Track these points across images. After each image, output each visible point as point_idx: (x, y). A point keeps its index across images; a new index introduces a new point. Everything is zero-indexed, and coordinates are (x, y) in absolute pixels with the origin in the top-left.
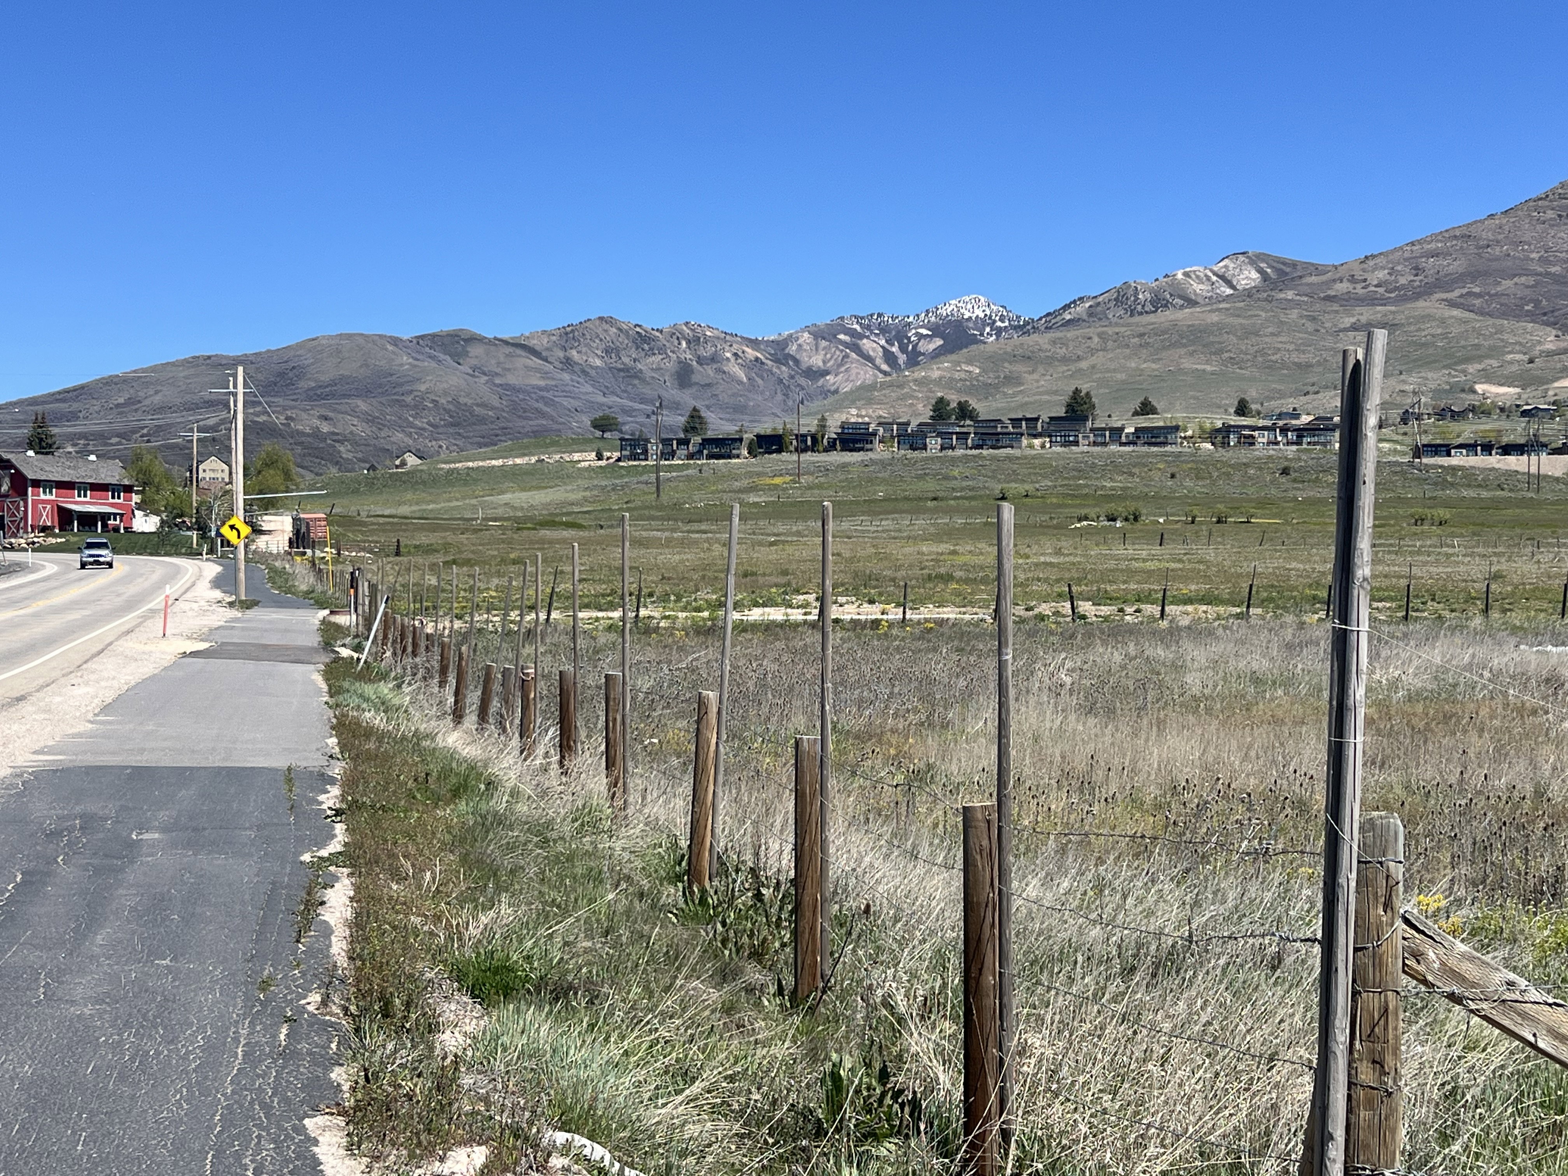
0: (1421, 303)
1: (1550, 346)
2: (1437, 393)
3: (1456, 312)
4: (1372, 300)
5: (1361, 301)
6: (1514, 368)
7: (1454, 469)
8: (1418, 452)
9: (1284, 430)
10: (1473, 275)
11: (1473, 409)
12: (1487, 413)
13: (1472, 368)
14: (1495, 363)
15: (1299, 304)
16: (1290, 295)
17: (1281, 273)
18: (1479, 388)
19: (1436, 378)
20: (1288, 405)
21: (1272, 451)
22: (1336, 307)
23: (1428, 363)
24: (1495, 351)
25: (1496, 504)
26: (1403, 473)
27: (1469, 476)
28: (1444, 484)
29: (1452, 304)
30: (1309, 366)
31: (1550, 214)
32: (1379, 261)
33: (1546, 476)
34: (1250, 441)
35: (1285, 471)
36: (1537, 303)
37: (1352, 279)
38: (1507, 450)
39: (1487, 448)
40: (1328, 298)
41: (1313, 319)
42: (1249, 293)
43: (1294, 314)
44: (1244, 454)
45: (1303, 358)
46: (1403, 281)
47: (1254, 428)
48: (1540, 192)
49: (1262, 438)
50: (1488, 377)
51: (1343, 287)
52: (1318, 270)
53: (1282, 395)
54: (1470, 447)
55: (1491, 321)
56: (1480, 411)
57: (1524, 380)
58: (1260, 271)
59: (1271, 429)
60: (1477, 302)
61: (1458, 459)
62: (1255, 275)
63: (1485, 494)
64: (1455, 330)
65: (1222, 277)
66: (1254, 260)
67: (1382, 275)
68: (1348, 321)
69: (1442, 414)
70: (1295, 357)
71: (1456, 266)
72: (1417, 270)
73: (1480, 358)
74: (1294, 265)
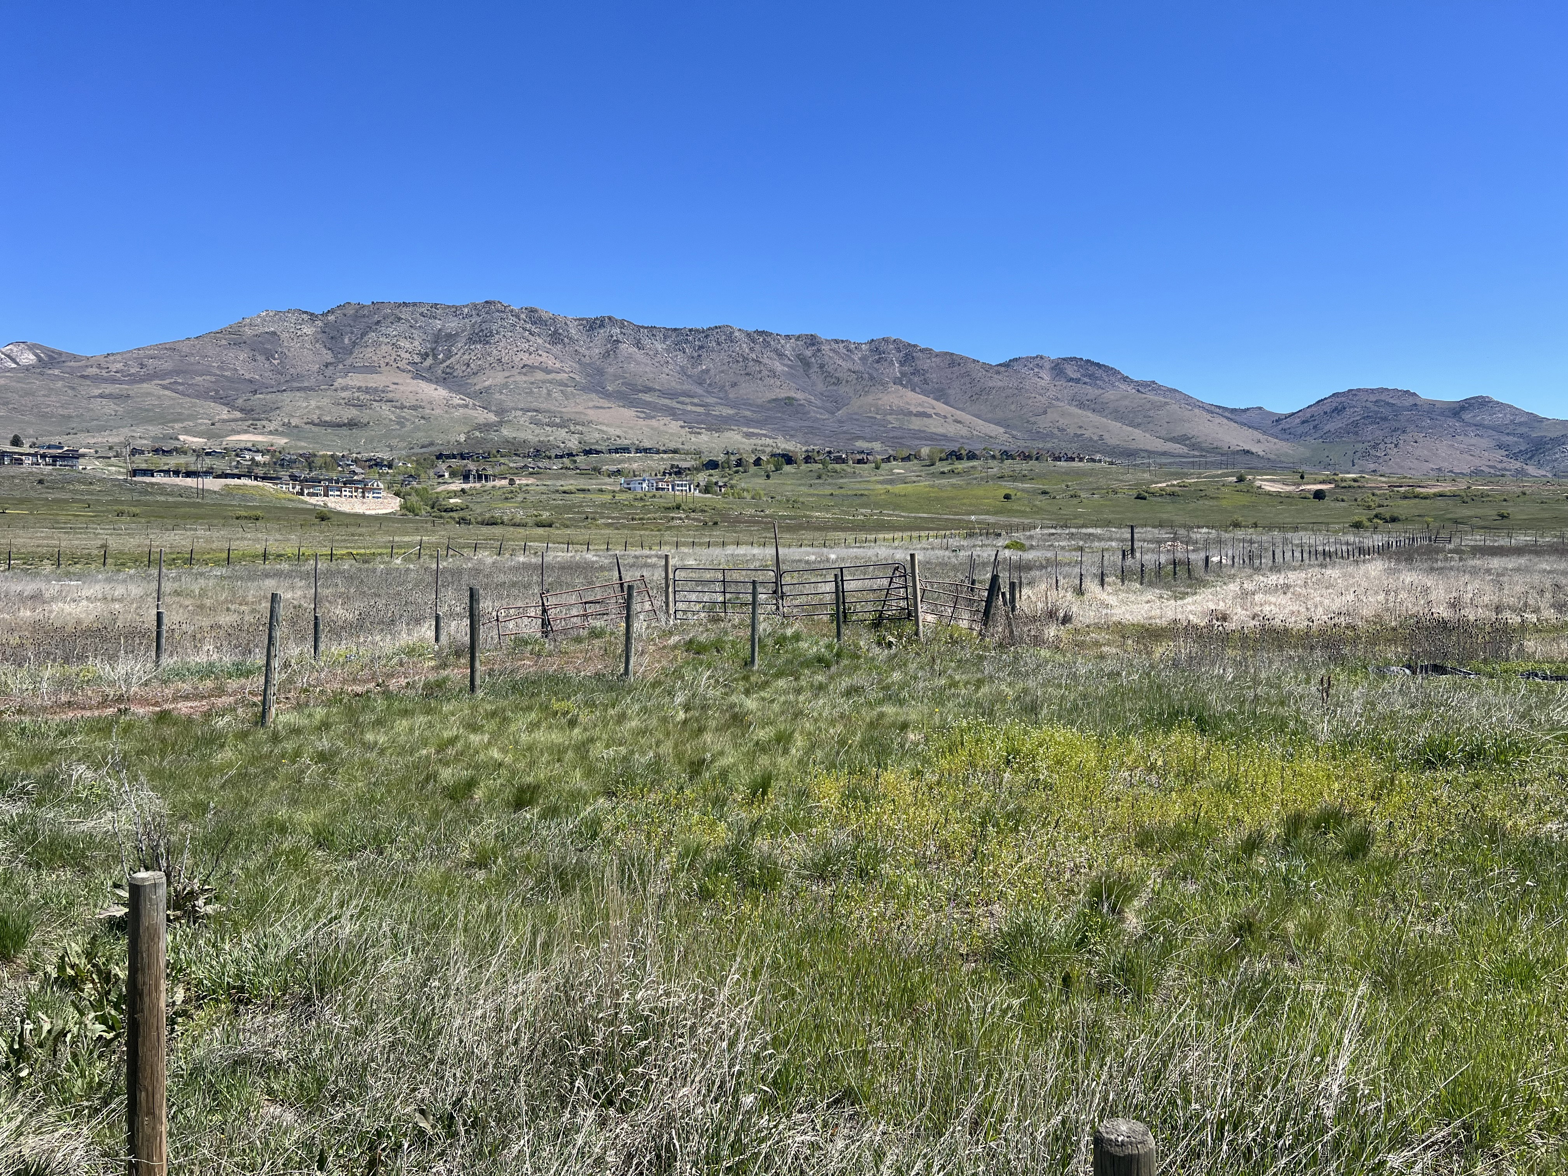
0: (145, 385)
1: (225, 417)
2: (155, 438)
3: (167, 392)
4: (113, 381)
5: (105, 380)
6: (203, 427)
7: (153, 484)
8: (135, 473)
9: (43, 456)
10: (178, 372)
11: (176, 449)
12: (185, 453)
13: (177, 426)
14: (191, 424)
15: (63, 379)
16: (57, 372)
17: (51, 358)
18: (181, 437)
19: (155, 430)
20: (55, 441)
21: (35, 469)
22: (88, 382)
23: (149, 421)
24: (192, 417)
25: (176, 505)
26: (120, 485)
27: (161, 489)
28: (147, 493)
29: (165, 387)
30: (70, 417)
31: (224, 342)
32: (119, 358)
33: (208, 491)
34: (20, 462)
35: (41, 482)
36: (217, 392)
37: (99, 366)
38: (188, 474)
39: (177, 473)
40: (83, 377)
41: (73, 388)
42: (27, 369)
43: (60, 384)
44: (15, 470)
45: (65, 412)
46: (132, 371)
47: (22, 454)
48: (218, 329)
49: (28, 461)
50: (187, 432)
51: (93, 371)
52: (75, 358)
53: (51, 434)
54: (167, 472)
55: (189, 399)
56: (180, 451)
57: (209, 435)
58: (36, 355)
59: (35, 455)
60: (181, 388)
61: (158, 479)
62: (32, 357)
63: (171, 499)
64: (167, 403)
65: (8, 356)
66: (32, 348)
67: (119, 366)
68: (97, 392)
69: (156, 451)
70: (61, 411)
71: (168, 365)
72: (142, 366)
73: (182, 421)
74: (60, 354)
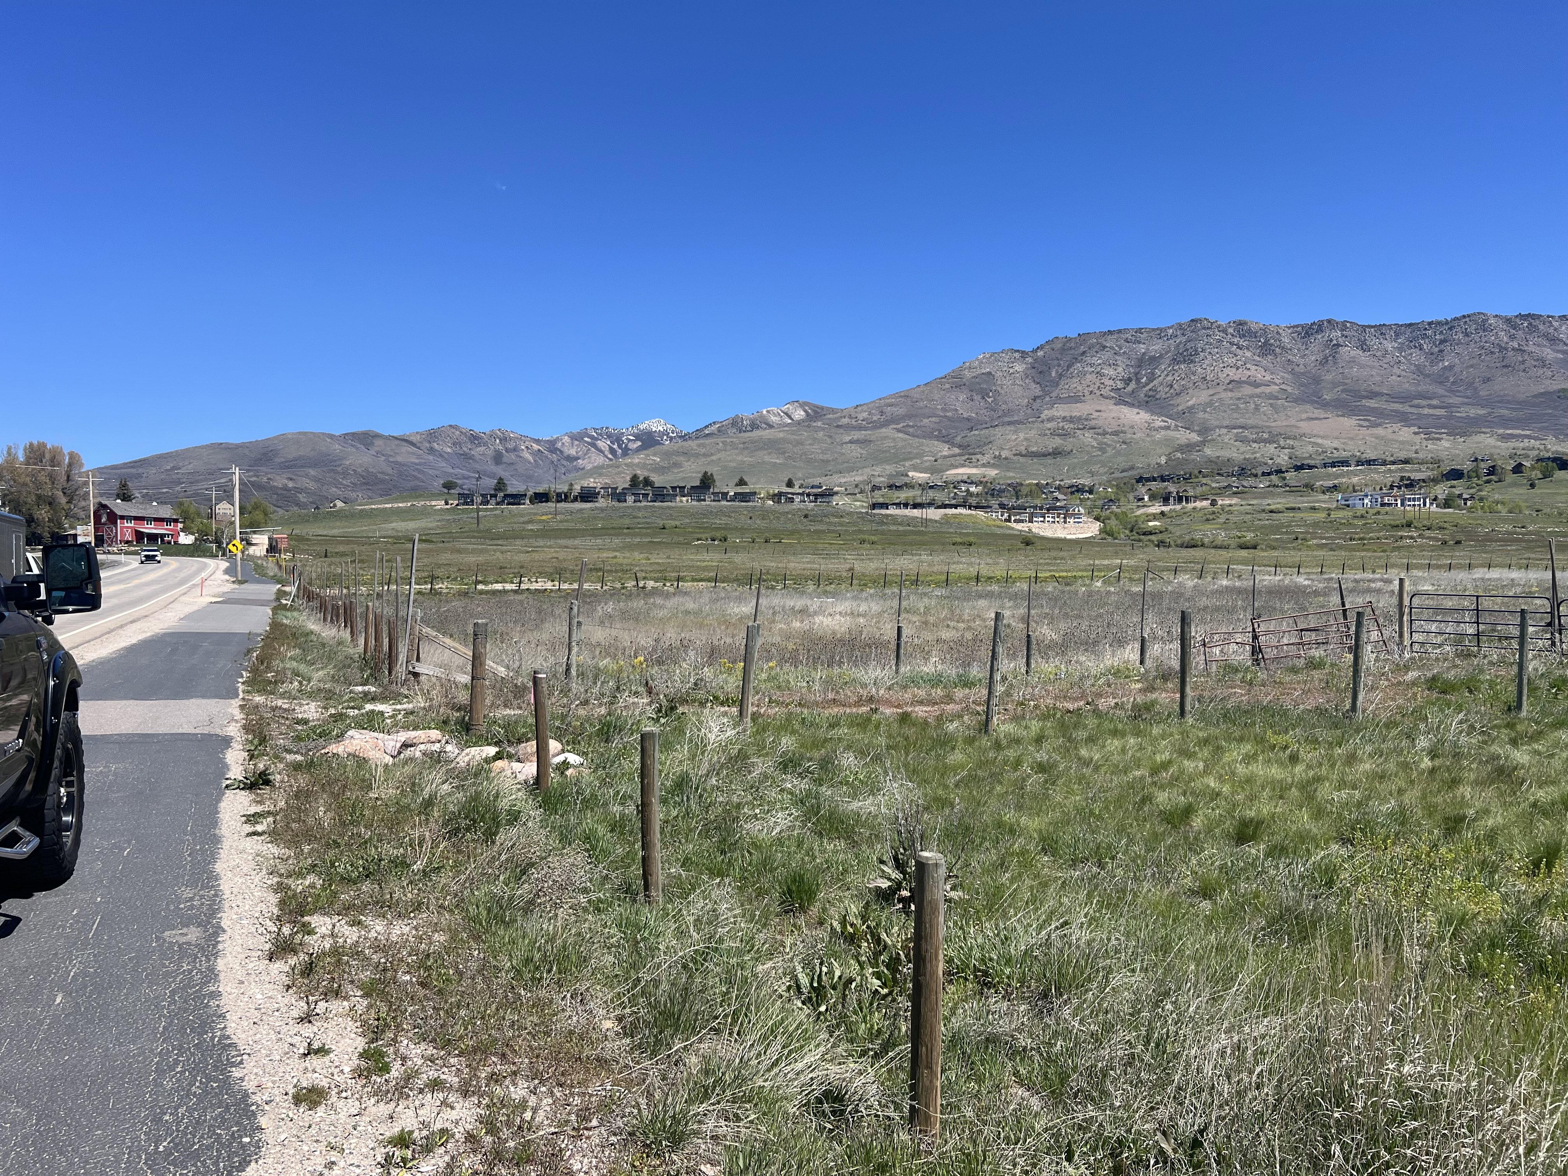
0: (884, 430)
1: (945, 453)
2: (890, 476)
3: (901, 435)
4: (860, 428)
5: (854, 428)
6: (928, 464)
7: (887, 516)
8: (874, 506)
9: (808, 495)
10: (910, 416)
11: (906, 485)
12: (913, 487)
13: (907, 464)
14: (918, 461)
15: (823, 429)
16: (819, 424)
17: (816, 412)
18: (910, 474)
19: (890, 469)
20: (816, 481)
21: (802, 506)
22: (842, 431)
23: (886, 461)
24: (920, 456)
25: (905, 533)
26: (863, 518)
27: (894, 519)
28: (882, 523)
29: (899, 431)
30: (828, 461)
31: (948, 386)
32: (865, 408)
33: (931, 520)
34: (792, 500)
35: (806, 516)
36: (940, 431)
37: (850, 417)
38: (915, 506)
39: (906, 505)
40: (838, 426)
41: (831, 437)
42: (799, 423)
43: (821, 434)
44: (789, 507)
45: (825, 457)
46: (875, 418)
47: (793, 494)
48: (942, 375)
49: (797, 499)
50: (915, 468)
51: (846, 421)
52: (833, 411)
53: (814, 476)
54: (898, 505)
55: (917, 440)
56: (909, 486)
57: (932, 470)
58: (805, 411)
59: (802, 494)
60: (911, 430)
61: (892, 511)
62: (802, 413)
63: (901, 528)
64: (900, 444)
65: (786, 414)
66: (802, 405)
67: (865, 415)
68: (848, 439)
69: (890, 487)
70: (821, 456)
71: (901, 411)
72: (882, 413)
73: (911, 459)
74: (822, 408)
